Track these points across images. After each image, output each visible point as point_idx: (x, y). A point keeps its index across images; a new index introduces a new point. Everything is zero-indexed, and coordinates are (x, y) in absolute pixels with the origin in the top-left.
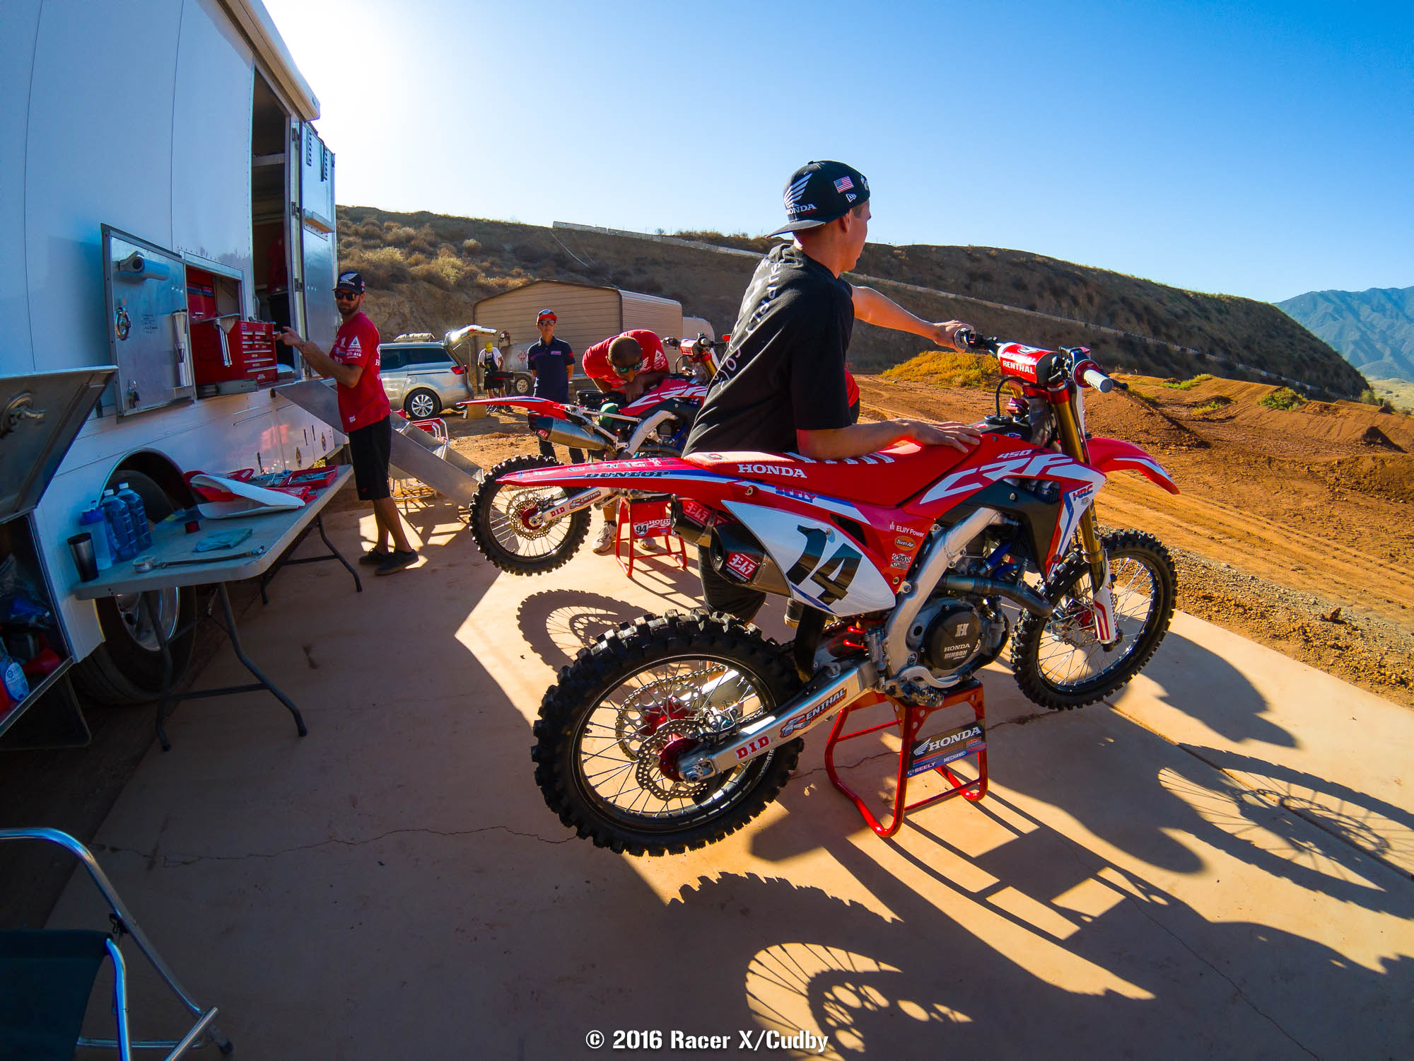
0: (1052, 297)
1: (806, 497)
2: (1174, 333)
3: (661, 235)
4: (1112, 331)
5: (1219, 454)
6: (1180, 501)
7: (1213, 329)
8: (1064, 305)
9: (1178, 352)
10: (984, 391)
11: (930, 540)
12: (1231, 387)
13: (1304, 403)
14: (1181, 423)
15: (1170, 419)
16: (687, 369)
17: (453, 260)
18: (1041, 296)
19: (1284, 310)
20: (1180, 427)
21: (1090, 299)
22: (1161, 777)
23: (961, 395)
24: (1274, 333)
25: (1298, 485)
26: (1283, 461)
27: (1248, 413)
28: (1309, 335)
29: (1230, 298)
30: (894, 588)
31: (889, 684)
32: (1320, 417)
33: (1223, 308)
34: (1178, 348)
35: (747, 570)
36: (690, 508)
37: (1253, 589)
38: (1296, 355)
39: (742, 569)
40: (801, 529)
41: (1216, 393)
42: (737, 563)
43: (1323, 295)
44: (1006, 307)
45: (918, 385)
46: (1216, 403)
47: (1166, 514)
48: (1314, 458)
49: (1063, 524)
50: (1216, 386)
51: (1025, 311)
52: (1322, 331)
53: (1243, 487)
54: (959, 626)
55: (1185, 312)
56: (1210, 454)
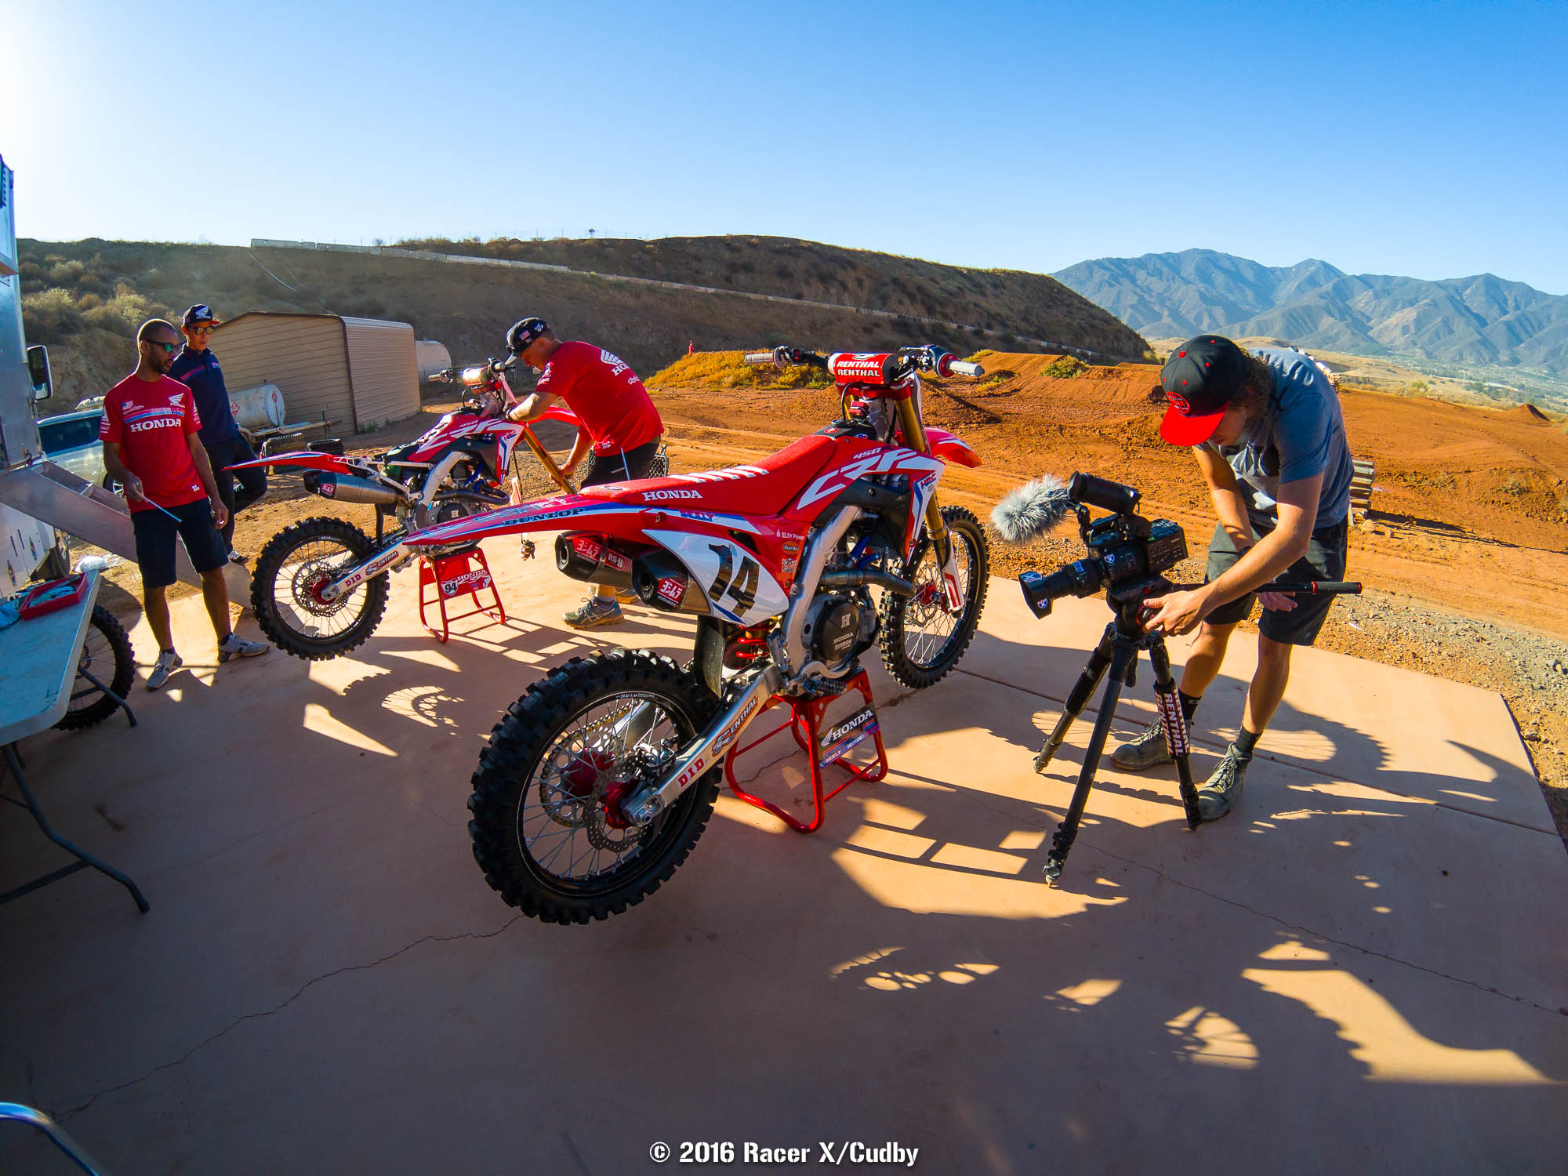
0: (819, 284)
1: (706, 517)
2: (949, 310)
3: (380, 246)
4: (886, 314)
5: (1009, 428)
6: (980, 478)
7: (990, 304)
8: (833, 291)
9: (955, 331)
10: (757, 389)
11: (809, 543)
12: (1012, 360)
13: (1088, 369)
14: (967, 400)
15: (957, 399)
16: (475, 402)
17: (134, 297)
18: (807, 283)
19: (1059, 280)
20: (968, 405)
21: (860, 282)
22: (1034, 720)
23: (734, 396)
24: (1051, 303)
25: (1091, 448)
26: (1074, 428)
27: (1032, 384)
28: (1087, 303)
29: (1004, 272)
30: (786, 591)
31: (793, 683)
32: (1104, 382)
33: (998, 281)
34: (954, 326)
35: (676, 594)
36: (581, 545)
37: (1070, 550)
38: (1075, 323)
39: (672, 594)
40: (712, 547)
41: (998, 368)
42: (668, 589)
43: (1099, 264)
44: (771, 298)
45: (684, 390)
46: (999, 377)
47: (968, 492)
48: (1104, 421)
49: (915, 511)
50: (997, 360)
51: (791, 301)
52: (1100, 298)
53: (1039, 457)
54: (843, 617)
55: (959, 288)
56: (1001, 429)
